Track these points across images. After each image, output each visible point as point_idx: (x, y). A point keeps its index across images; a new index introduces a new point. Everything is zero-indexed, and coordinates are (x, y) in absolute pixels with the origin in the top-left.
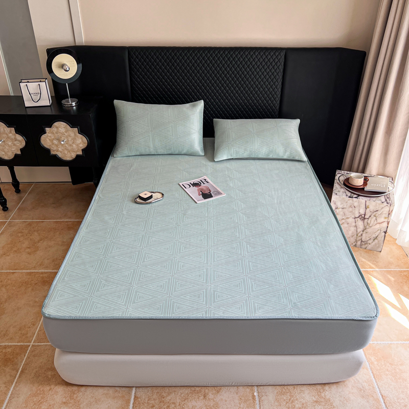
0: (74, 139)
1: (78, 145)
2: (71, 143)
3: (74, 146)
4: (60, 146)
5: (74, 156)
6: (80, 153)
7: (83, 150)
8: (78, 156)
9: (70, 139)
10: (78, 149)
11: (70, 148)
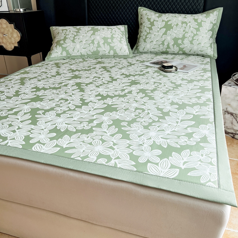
0: (12, 33)
1: (15, 38)
2: (10, 36)
3: (13, 39)
4: (4, 39)
5: (13, 47)
6: (17, 45)
7: (18, 42)
8: (15, 47)
9: (9, 34)
10: (15, 42)
11: (9, 41)
